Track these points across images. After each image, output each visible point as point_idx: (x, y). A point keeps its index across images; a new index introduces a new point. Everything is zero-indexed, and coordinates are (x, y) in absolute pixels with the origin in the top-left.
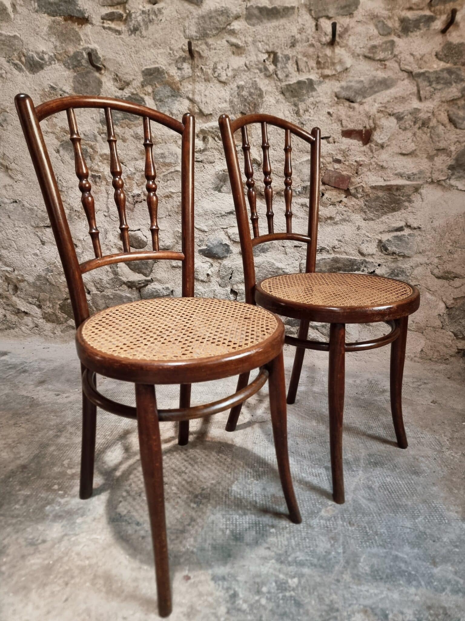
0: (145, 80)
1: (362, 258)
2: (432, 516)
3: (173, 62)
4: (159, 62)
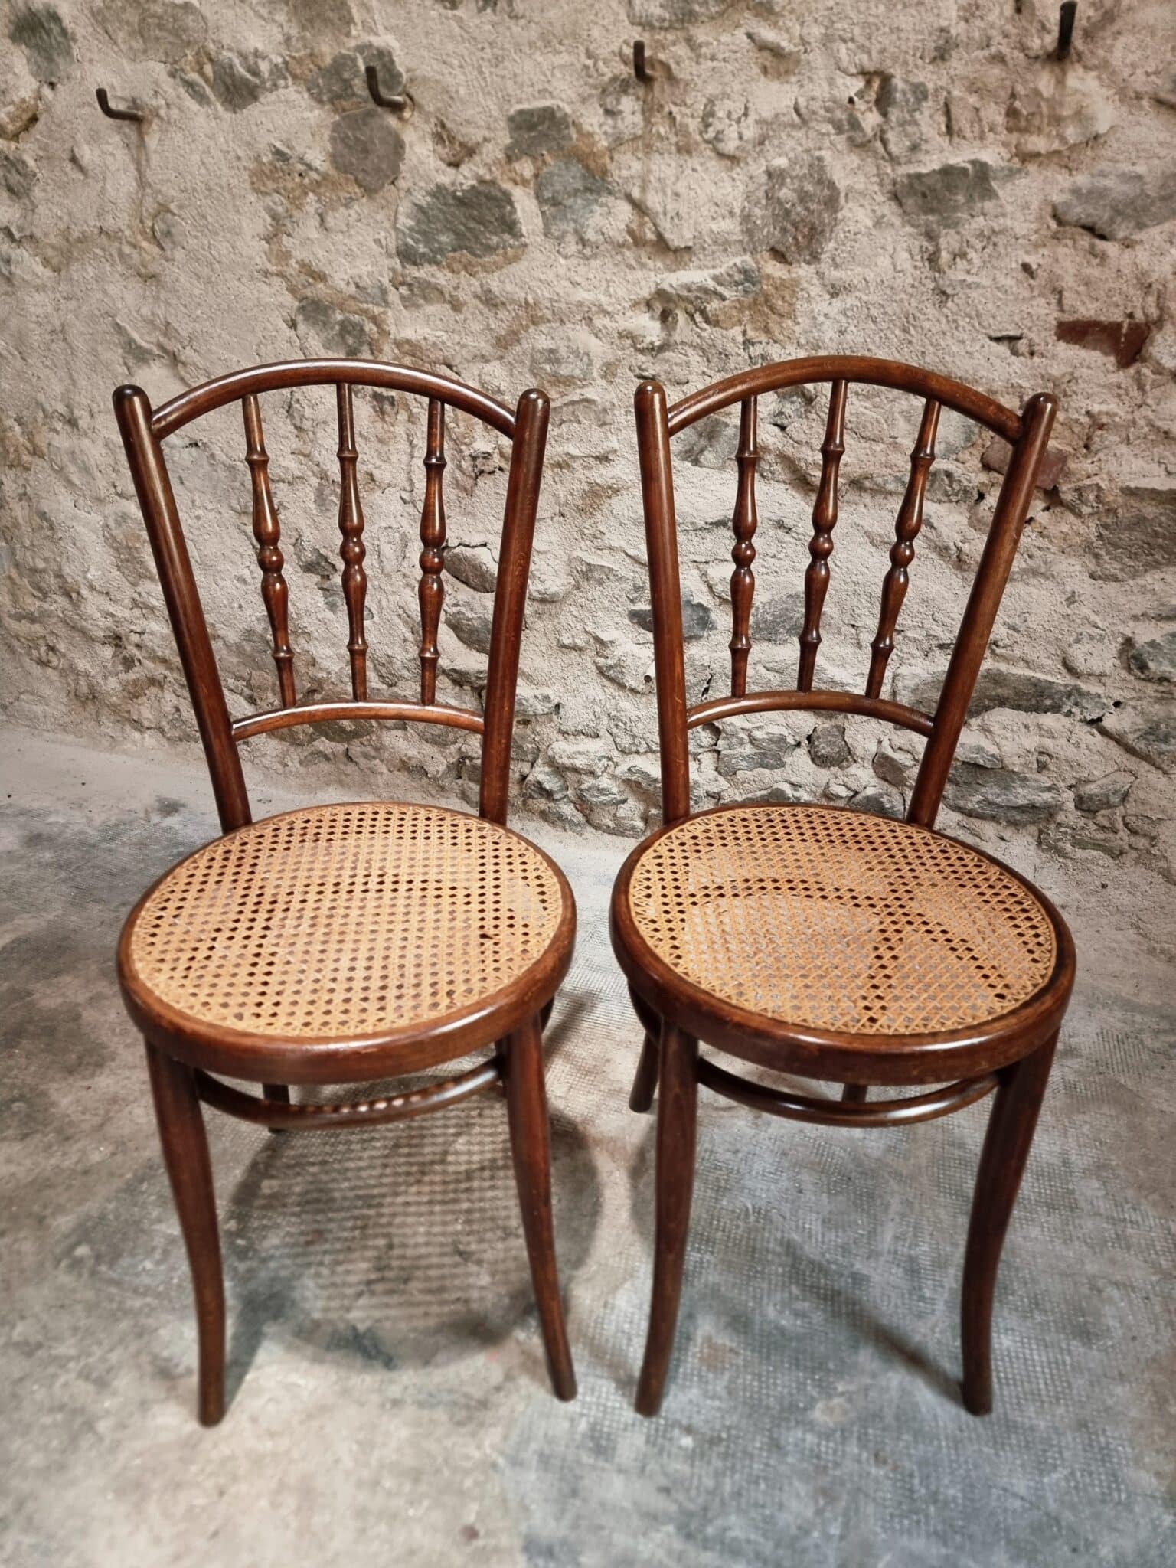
0: (516, 143)
1: (1071, 681)
2: (1091, 1474)
3: (594, 92)
4: (555, 93)
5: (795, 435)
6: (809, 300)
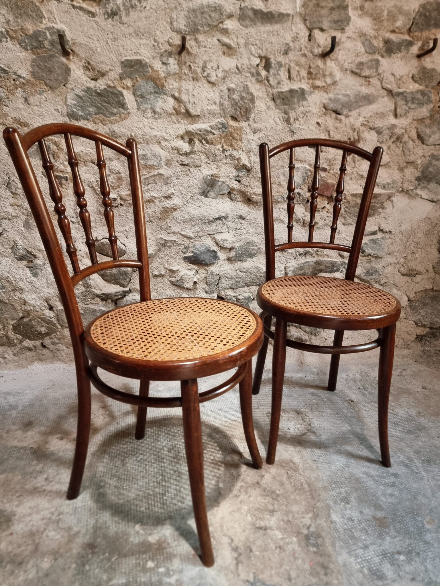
0: (125, 72)
1: (342, 260)
3: (158, 55)
4: (142, 54)
5: (245, 183)
6: (246, 134)
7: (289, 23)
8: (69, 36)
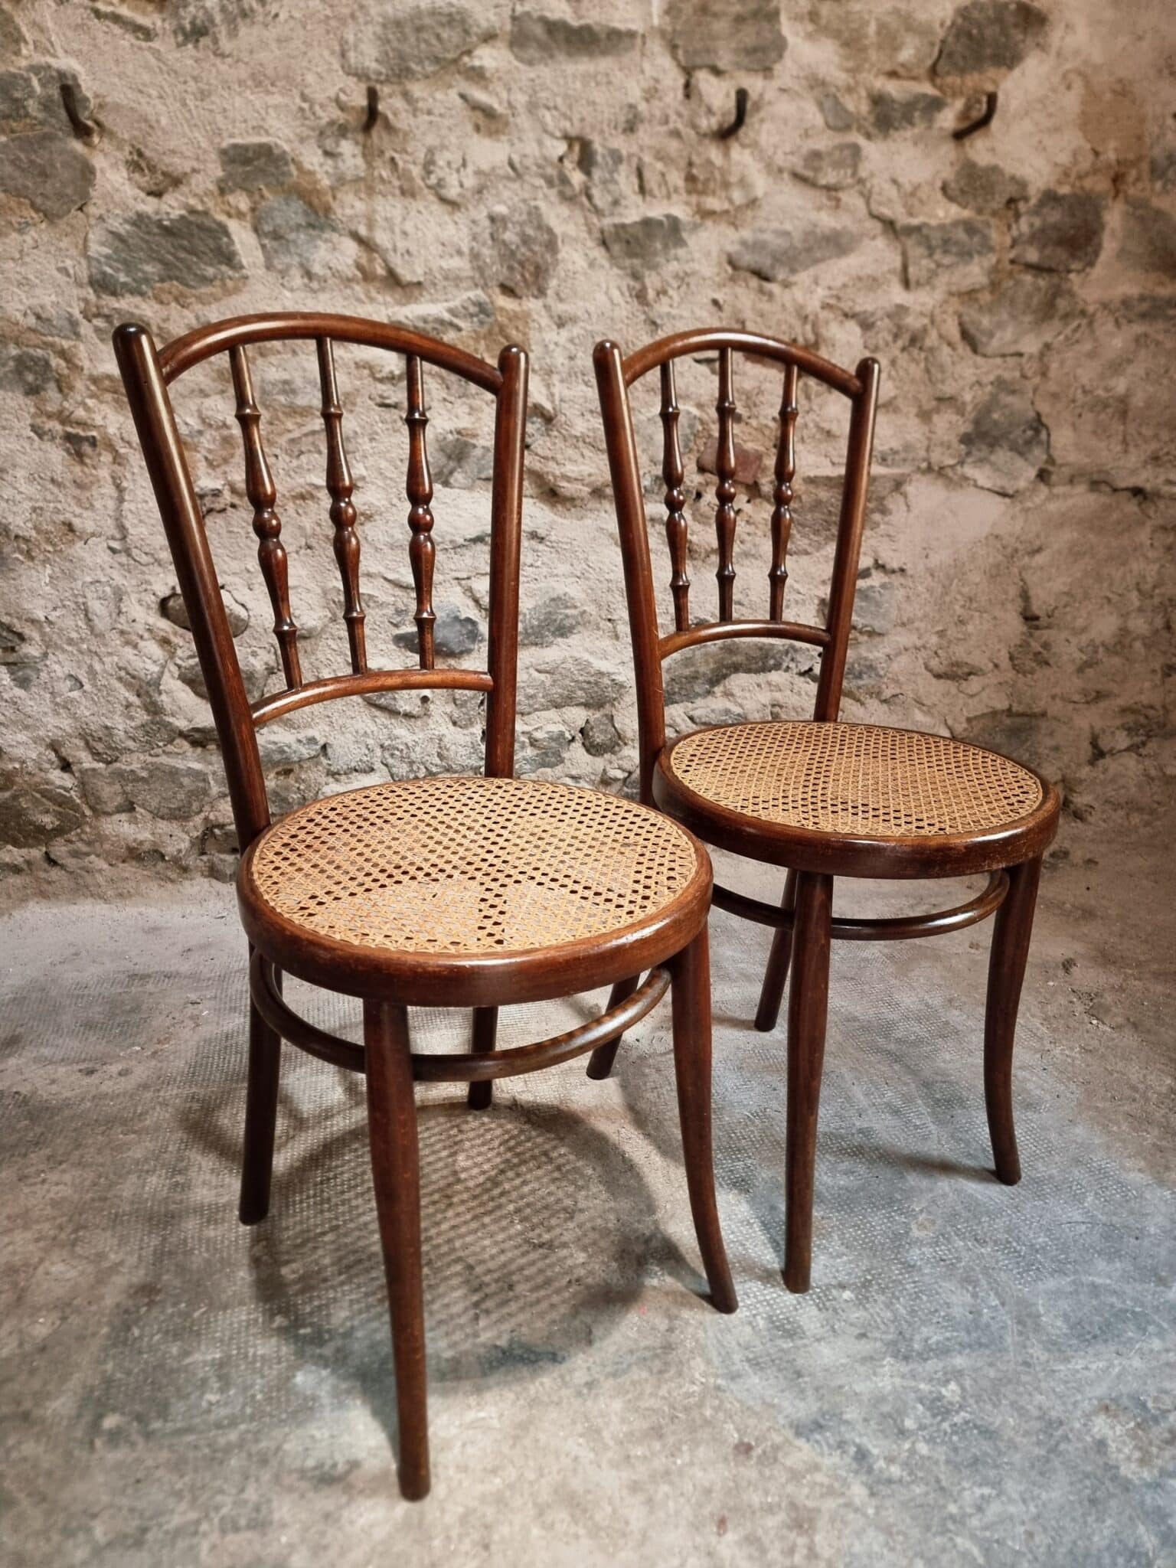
0: (230, 176)
3: (311, 133)
4: (271, 131)
5: (540, 451)
6: (540, 330)
7: (635, 55)
8: (87, 87)
